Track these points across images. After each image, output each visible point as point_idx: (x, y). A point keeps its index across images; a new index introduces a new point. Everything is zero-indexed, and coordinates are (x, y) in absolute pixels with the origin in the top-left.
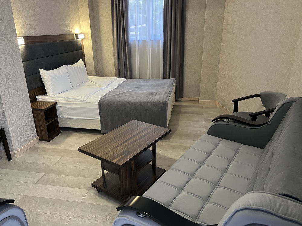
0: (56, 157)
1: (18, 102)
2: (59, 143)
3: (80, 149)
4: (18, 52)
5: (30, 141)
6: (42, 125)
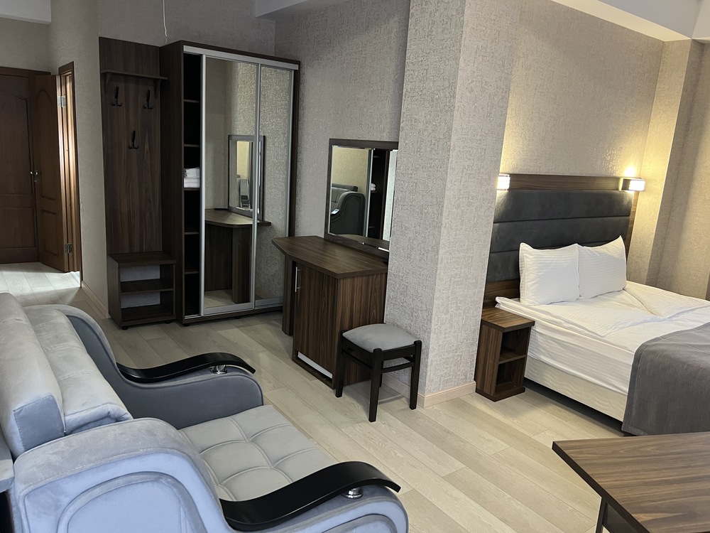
0: (498, 441)
2: (512, 413)
3: (559, 445)
4: (492, 203)
5: (458, 384)
6: (490, 361)
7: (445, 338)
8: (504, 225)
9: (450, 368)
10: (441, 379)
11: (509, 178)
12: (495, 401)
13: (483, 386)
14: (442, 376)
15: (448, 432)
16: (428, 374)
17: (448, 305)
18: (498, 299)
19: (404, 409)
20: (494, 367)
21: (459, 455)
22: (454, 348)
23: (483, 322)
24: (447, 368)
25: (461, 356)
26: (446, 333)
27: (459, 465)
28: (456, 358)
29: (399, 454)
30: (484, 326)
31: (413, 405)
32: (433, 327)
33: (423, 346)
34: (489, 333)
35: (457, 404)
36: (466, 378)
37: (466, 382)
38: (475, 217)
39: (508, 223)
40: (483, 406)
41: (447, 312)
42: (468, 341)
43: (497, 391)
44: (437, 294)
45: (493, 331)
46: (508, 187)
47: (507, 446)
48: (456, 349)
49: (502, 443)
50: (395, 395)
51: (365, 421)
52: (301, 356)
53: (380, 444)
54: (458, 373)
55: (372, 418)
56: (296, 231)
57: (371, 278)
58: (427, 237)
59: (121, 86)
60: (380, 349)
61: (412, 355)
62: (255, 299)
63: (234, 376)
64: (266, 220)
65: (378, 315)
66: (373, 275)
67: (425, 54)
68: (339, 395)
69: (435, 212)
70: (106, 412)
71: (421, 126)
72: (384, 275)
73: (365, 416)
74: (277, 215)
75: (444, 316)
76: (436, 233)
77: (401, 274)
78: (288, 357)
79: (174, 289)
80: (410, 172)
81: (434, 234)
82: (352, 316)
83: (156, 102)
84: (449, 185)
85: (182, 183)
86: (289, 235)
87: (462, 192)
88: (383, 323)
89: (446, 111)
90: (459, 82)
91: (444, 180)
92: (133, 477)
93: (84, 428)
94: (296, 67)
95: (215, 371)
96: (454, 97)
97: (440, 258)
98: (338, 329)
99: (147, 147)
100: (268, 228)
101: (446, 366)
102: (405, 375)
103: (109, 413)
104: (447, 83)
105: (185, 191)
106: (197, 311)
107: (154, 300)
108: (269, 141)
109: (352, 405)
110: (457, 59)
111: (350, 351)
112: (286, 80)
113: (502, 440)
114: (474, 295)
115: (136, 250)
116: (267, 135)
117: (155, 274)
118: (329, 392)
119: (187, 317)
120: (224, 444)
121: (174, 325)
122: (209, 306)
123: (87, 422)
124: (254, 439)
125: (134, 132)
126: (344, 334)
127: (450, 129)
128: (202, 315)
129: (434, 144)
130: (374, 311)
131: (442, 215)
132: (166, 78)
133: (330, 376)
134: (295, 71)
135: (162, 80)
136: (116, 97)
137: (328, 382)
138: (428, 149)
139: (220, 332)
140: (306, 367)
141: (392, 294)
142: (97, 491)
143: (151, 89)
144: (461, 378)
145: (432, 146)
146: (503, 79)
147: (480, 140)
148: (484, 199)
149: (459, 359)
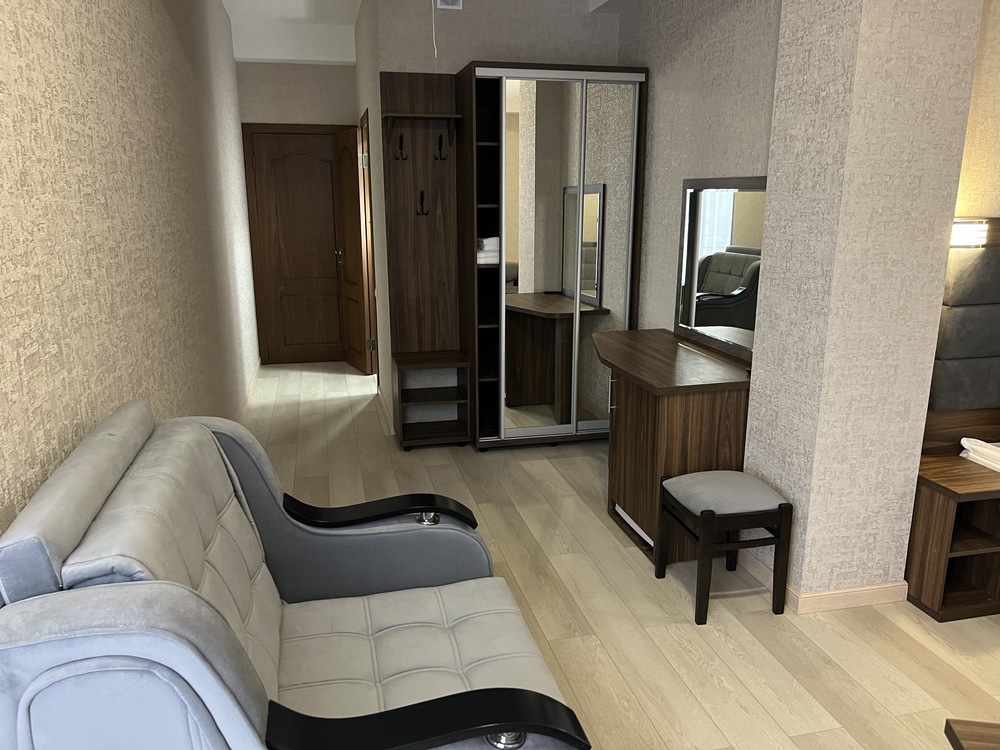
0: (922, 692)
2: (969, 647)
4: (938, 271)
5: (870, 583)
6: (933, 550)
7: (841, 503)
8: (975, 311)
9: (852, 553)
10: (832, 572)
11: (986, 227)
12: (941, 620)
13: (921, 592)
14: (834, 566)
15: (829, 662)
16: (807, 560)
17: (845, 447)
18: (965, 442)
19: (762, 612)
20: (939, 562)
21: (836, 705)
22: (860, 521)
23: (921, 480)
24: (845, 553)
25: (875, 535)
26: (841, 495)
27: (830, 722)
28: (863, 537)
29: (725, 684)
30: (924, 489)
31: (779, 607)
32: (815, 481)
33: (799, 513)
34: (932, 502)
35: (866, 619)
36: (886, 573)
37: (886, 581)
38: (900, 298)
39: (985, 307)
40: (915, 628)
41: (844, 459)
42: (891, 512)
43: (944, 602)
44: (822, 428)
45: (939, 498)
46: (984, 241)
47: (938, 705)
48: (865, 523)
49: (928, 697)
50: (753, 587)
51: (688, 621)
52: (619, 509)
53: (701, 662)
54: (870, 565)
55: (701, 618)
56: (640, 321)
57: (718, 397)
58: (807, 331)
59: (407, 133)
60: (711, 513)
61: (780, 524)
62: (577, 420)
64: (604, 306)
65: (734, 457)
66: (722, 392)
67: (806, 25)
68: (660, 574)
69: (820, 289)
71: (798, 147)
72: (743, 393)
73: (691, 613)
74: (616, 300)
75: (836, 466)
76: (821, 325)
77: (768, 392)
79: (468, 401)
80: (783, 223)
81: (817, 326)
82: (686, 456)
83: (450, 150)
84: (842, 242)
85: (474, 258)
86: (630, 327)
87: (870, 254)
88: (740, 468)
89: (838, 117)
90: (860, 63)
91: (832, 233)
92: (110, 661)
93: (88, 583)
94: (641, 77)
95: (421, 521)
96: (851, 91)
97: (826, 366)
98: (661, 473)
99: (439, 211)
100: (606, 318)
101: (844, 550)
102: (768, 554)
103: (113, 568)
104: (839, 68)
105: (479, 269)
106: (496, 432)
107: (449, 414)
108: (609, 191)
109: (678, 590)
110: (855, 24)
111: (671, 508)
112: (630, 95)
113: (931, 693)
114: (903, 432)
115: (427, 348)
116: (608, 182)
117: (450, 380)
118: (648, 567)
119: (483, 440)
120: (409, 626)
121: (469, 448)
122: (512, 423)
123: (86, 576)
124: (453, 628)
125: (422, 192)
126: (666, 483)
127: (843, 147)
128: (503, 438)
129: (819, 175)
130: (727, 450)
131: (829, 294)
132: (460, 116)
133: (652, 543)
134: (641, 83)
135: (456, 119)
136: (401, 148)
137: (648, 553)
138: (810, 184)
139: (522, 463)
140: (624, 526)
141: (755, 423)
142: (61, 673)
143: (444, 132)
144: (875, 573)
145: (815, 179)
146: (958, 48)
147: (909, 161)
148: (919, 266)
149: (871, 540)
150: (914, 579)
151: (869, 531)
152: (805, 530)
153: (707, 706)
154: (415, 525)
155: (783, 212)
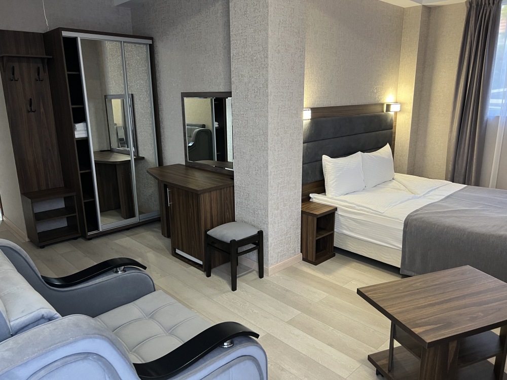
0: (321, 292)
1: (287, 198)
2: (328, 272)
3: (361, 290)
4: (300, 129)
5: (290, 257)
6: (310, 238)
7: (278, 226)
8: (310, 144)
9: (284, 246)
10: (278, 255)
11: (310, 111)
12: (316, 264)
13: (307, 256)
14: (279, 252)
15: (287, 291)
16: (269, 253)
17: (278, 203)
18: (311, 195)
19: (255, 279)
20: (313, 242)
21: (296, 305)
22: (285, 232)
23: (303, 212)
24: (281, 247)
25: (290, 237)
26: (278, 223)
27: (297, 312)
28: (287, 239)
29: (255, 311)
30: (304, 215)
31: (261, 275)
32: (270, 220)
33: (264, 234)
34: (307, 219)
35: (291, 270)
36: (295, 252)
37: (295, 255)
38: (290, 141)
39: (313, 143)
40: (308, 269)
41: (278, 209)
42: (294, 227)
43: (317, 258)
44: (270, 197)
45: (310, 218)
46: (310, 117)
47: (328, 295)
48: (287, 233)
49: (324, 293)
50: (248, 270)
51: (229, 291)
52: (178, 251)
53: (242, 305)
54: (290, 249)
55: (234, 288)
56: (164, 161)
57: (223, 191)
58: (259, 158)
59: (16, 65)
60: (234, 240)
61: (257, 241)
62: (139, 214)
63: (132, 273)
64: (141, 155)
66: (224, 188)
68: (209, 275)
69: (263, 140)
70: (41, 315)
71: (246, 80)
72: (232, 188)
73: (229, 288)
74: (148, 151)
75: (276, 212)
76: (265, 155)
77: (243, 186)
78: (169, 253)
79: (77, 214)
80: (242, 113)
81: (263, 156)
82: (212, 220)
83: (45, 75)
84: (270, 120)
85: (73, 135)
86: (159, 165)
87: (279, 124)
88: (234, 221)
89: (263, 68)
90: (270, 46)
91: (266, 117)
92: (67, 359)
93: (25, 329)
94: (150, 42)
95: (117, 272)
96: (267, 58)
97: (269, 171)
98: (203, 229)
99: (42, 110)
100: (142, 161)
101: (281, 245)
102: (254, 255)
103: (43, 315)
104: (261, 48)
105: (77, 141)
106: (97, 228)
107: (62, 223)
108: (136, 98)
109: (219, 281)
110: (266, 30)
111: (214, 244)
112: (144, 52)
113: (324, 291)
114: (295, 194)
115: (44, 188)
116: (133, 93)
117: (61, 205)
118: (201, 274)
119: (89, 233)
120: (130, 323)
121: (81, 240)
122: (105, 223)
123: (27, 324)
124: (152, 316)
125: (31, 99)
126: (208, 233)
127: (267, 80)
128: (101, 230)
129: (257, 92)
130: (228, 214)
131: (267, 142)
132: (51, 57)
133: (201, 263)
134: (150, 45)
135: (48, 59)
136: (13, 74)
137: (200, 268)
138: (253, 96)
139: (115, 241)
140: (183, 259)
141: (239, 200)
142: (42, 373)
143: (40, 65)
144: (292, 252)
145: (255, 94)
146: (300, 42)
147: (288, 86)
148: (295, 128)
149: (289, 239)
150: (304, 252)
151: (288, 236)
152: (268, 240)
153: (252, 322)
154: (115, 275)
155: (241, 108)
